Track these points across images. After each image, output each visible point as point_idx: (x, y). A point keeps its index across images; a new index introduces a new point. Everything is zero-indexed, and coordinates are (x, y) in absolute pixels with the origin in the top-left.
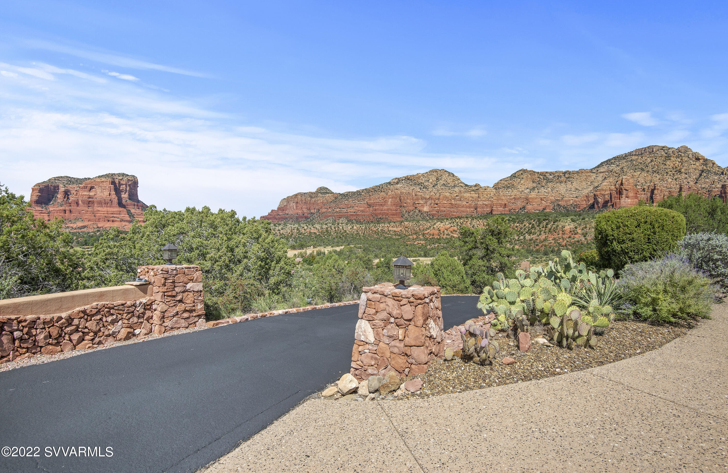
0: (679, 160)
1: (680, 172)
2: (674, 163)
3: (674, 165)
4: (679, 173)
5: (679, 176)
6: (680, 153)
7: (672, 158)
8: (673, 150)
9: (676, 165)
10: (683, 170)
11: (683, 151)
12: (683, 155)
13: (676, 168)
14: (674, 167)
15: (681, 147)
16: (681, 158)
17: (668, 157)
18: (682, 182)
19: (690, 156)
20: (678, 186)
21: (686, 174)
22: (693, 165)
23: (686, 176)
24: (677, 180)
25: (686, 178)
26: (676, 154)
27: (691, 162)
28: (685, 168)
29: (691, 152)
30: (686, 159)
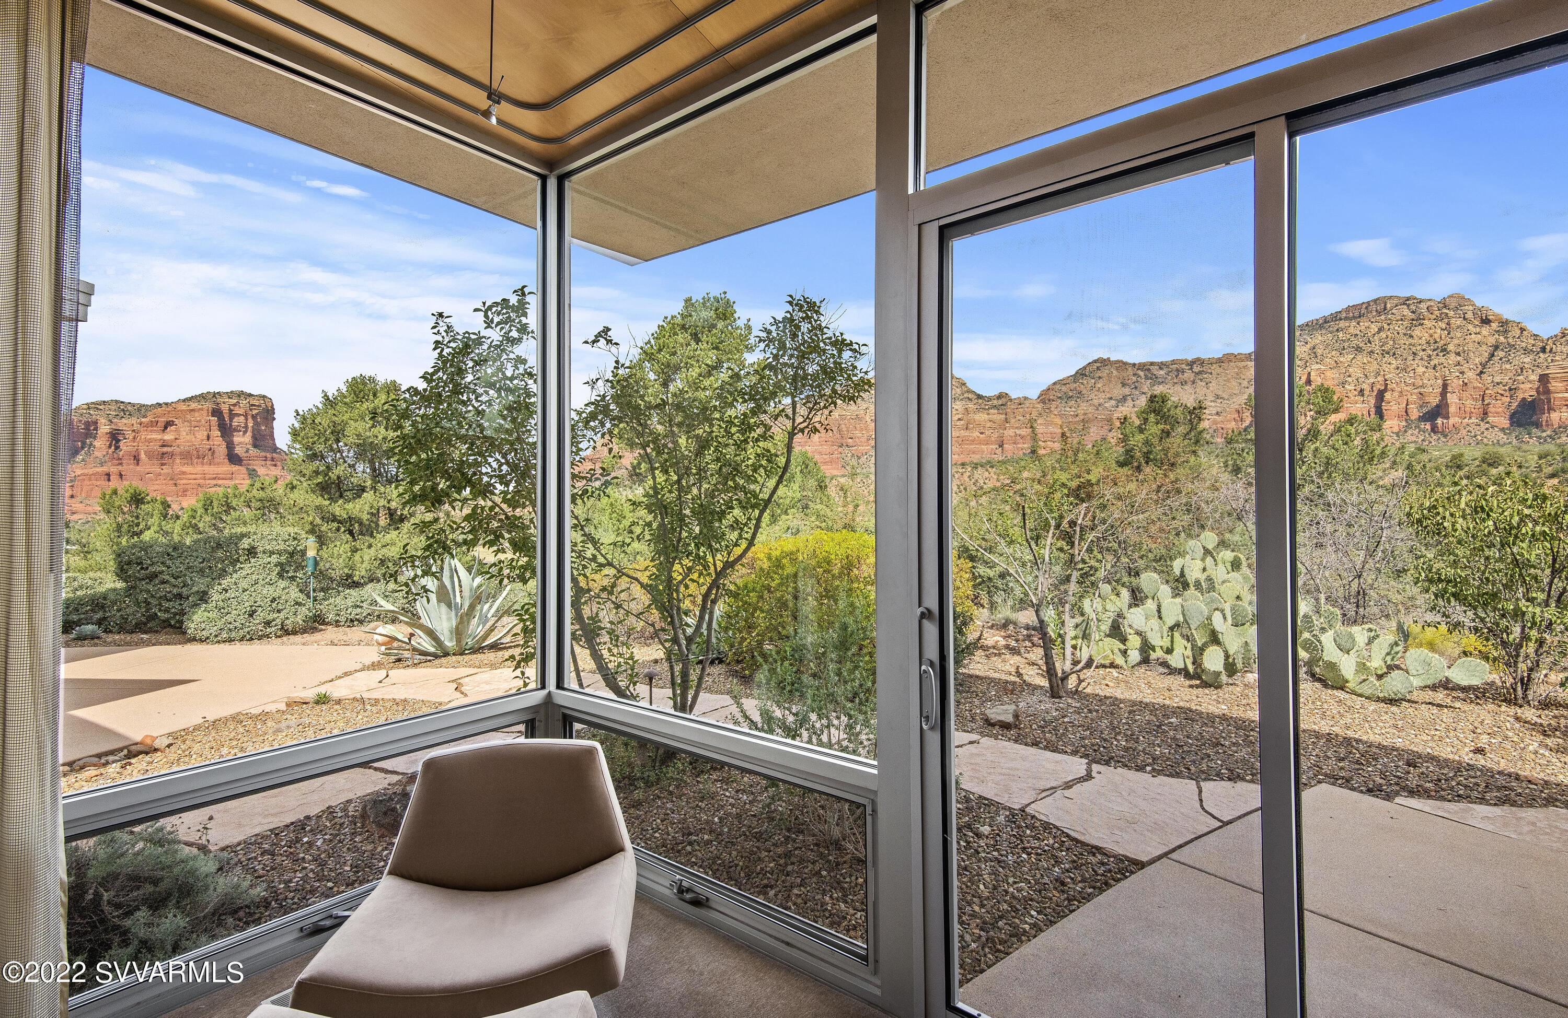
0: (1444, 326)
1: (1445, 350)
2: (1431, 331)
3: (1431, 336)
4: (1441, 354)
5: (1442, 360)
6: (1445, 311)
7: (1426, 322)
8: (1429, 303)
9: (1436, 336)
10: (1451, 347)
11: (1453, 305)
12: (1451, 313)
13: (1436, 342)
14: (1432, 341)
15: (1449, 297)
16: (1446, 320)
17: (1418, 320)
18: (1448, 372)
19: (1469, 315)
20: (1440, 382)
21: (1458, 354)
22: (1473, 336)
23: (1459, 358)
24: (1438, 368)
25: (1459, 364)
26: (1437, 313)
27: (1470, 327)
28: (1456, 341)
29: (1471, 308)
30: (1459, 322)
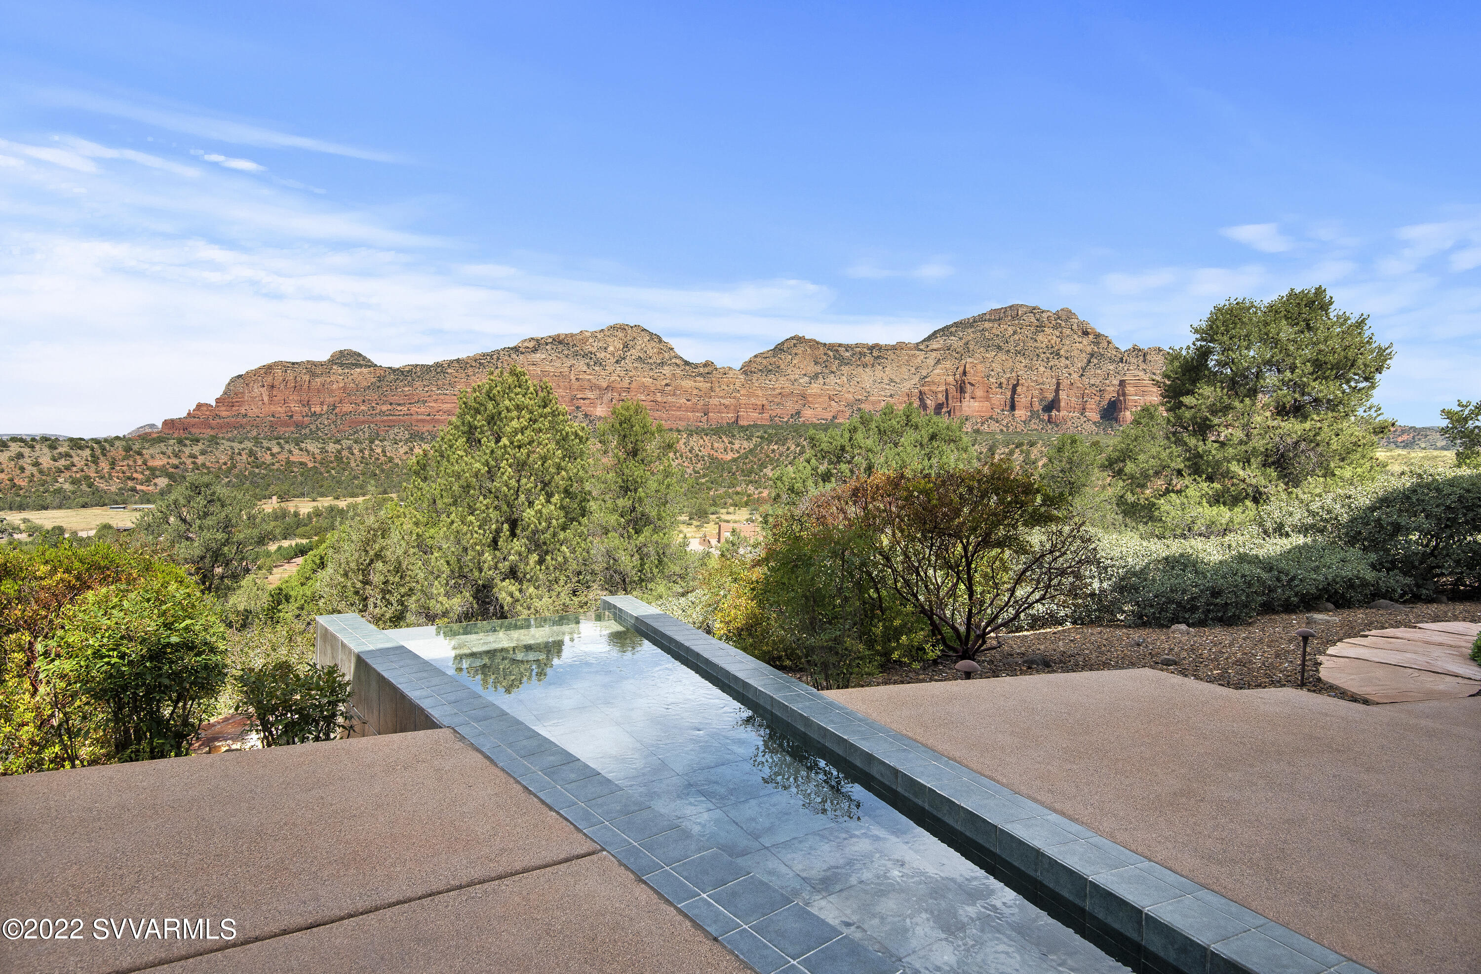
0: (1058, 334)
1: (1058, 354)
2: (1050, 337)
3: (1049, 341)
4: (1056, 357)
5: (1057, 362)
6: (1059, 321)
7: (1046, 329)
8: (1049, 314)
9: (1053, 342)
10: (1062, 352)
11: (1064, 317)
12: (1063, 324)
13: (1052, 347)
14: (1050, 346)
15: (1062, 310)
16: (1060, 329)
17: (1040, 328)
18: (1060, 373)
19: (1075, 327)
20: (1054, 381)
21: (1067, 358)
22: (1077, 344)
23: (1068, 362)
24: (1053, 369)
25: (1067, 367)
26: (1053, 322)
27: (1076, 337)
28: (1066, 348)
29: (1076, 321)
30: (1068, 332)
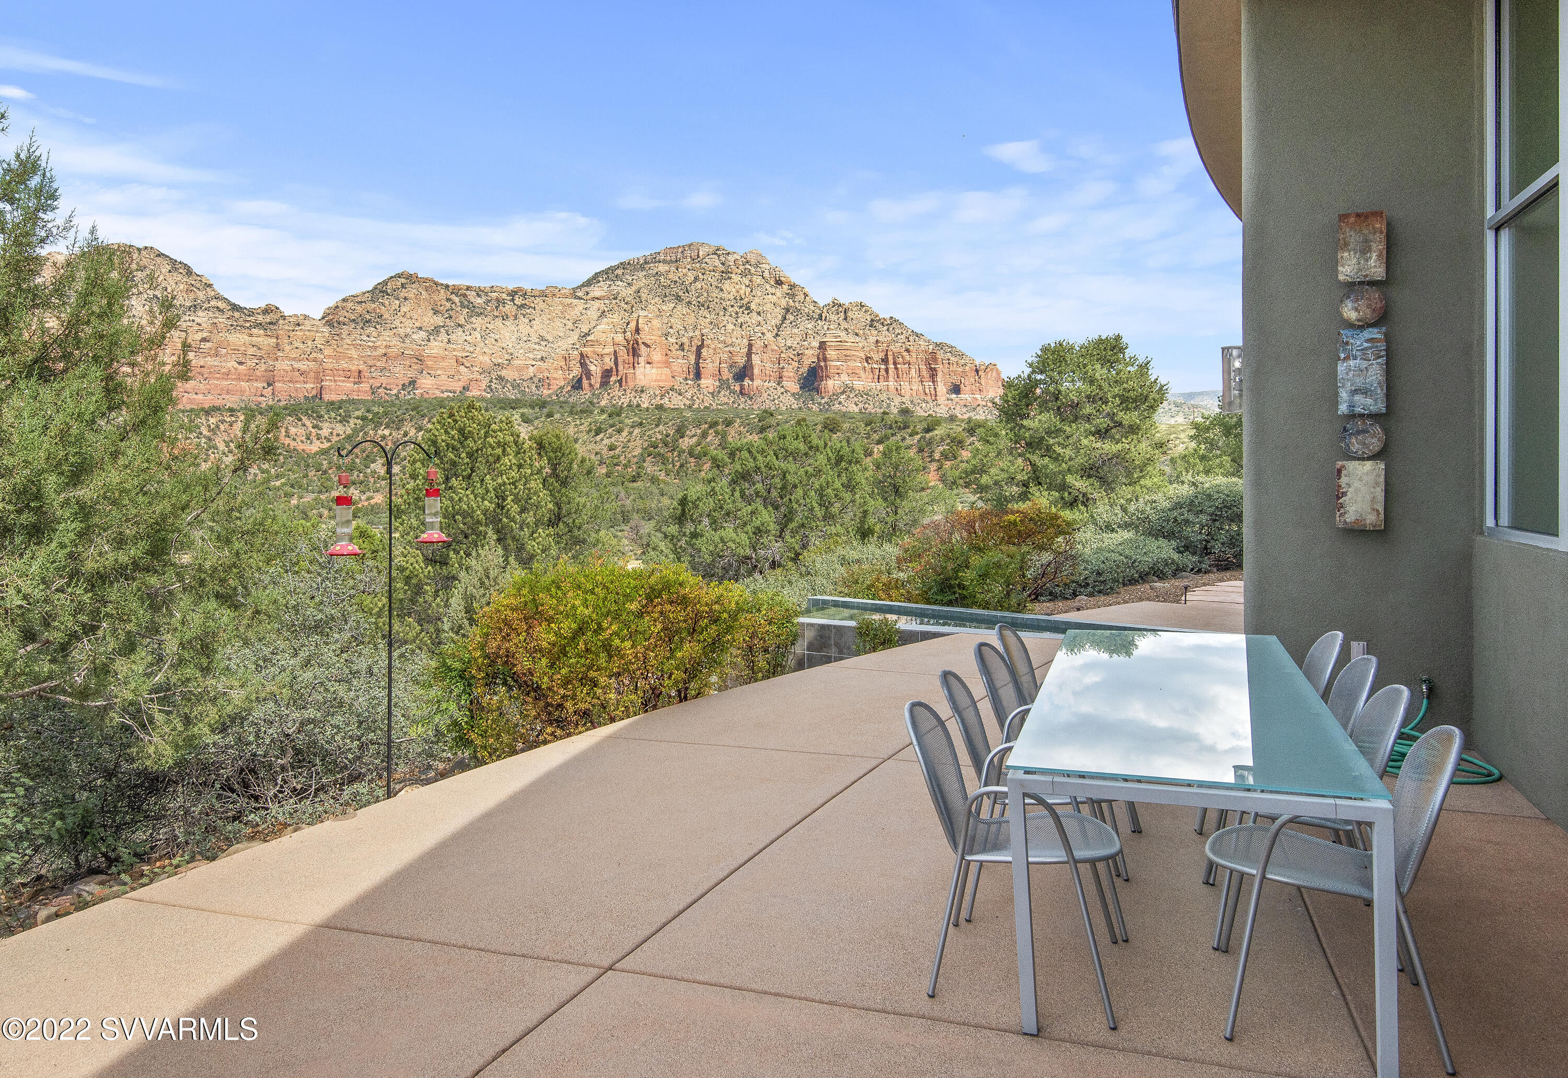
0: (747, 282)
1: (748, 308)
2: (738, 287)
3: (738, 292)
4: (746, 312)
5: (747, 318)
6: (747, 266)
7: (733, 276)
8: (736, 256)
9: (742, 292)
10: (753, 306)
11: (753, 262)
12: (753, 270)
13: (741, 299)
14: (738, 298)
15: (751, 252)
16: (749, 277)
17: (726, 274)
18: (752, 332)
19: (766, 274)
20: (746, 342)
21: (759, 313)
22: (770, 295)
23: (760, 318)
24: (744, 327)
25: (759, 324)
26: (742, 268)
27: (768, 286)
28: (757, 300)
29: (768, 267)
30: (759, 280)
